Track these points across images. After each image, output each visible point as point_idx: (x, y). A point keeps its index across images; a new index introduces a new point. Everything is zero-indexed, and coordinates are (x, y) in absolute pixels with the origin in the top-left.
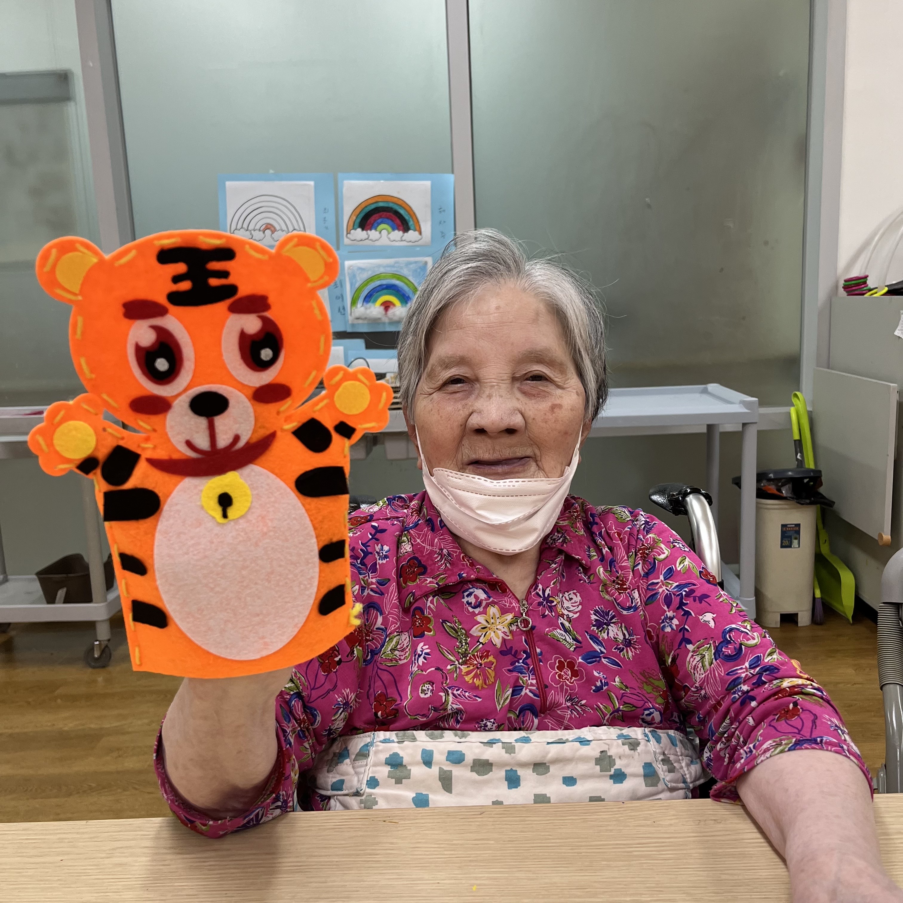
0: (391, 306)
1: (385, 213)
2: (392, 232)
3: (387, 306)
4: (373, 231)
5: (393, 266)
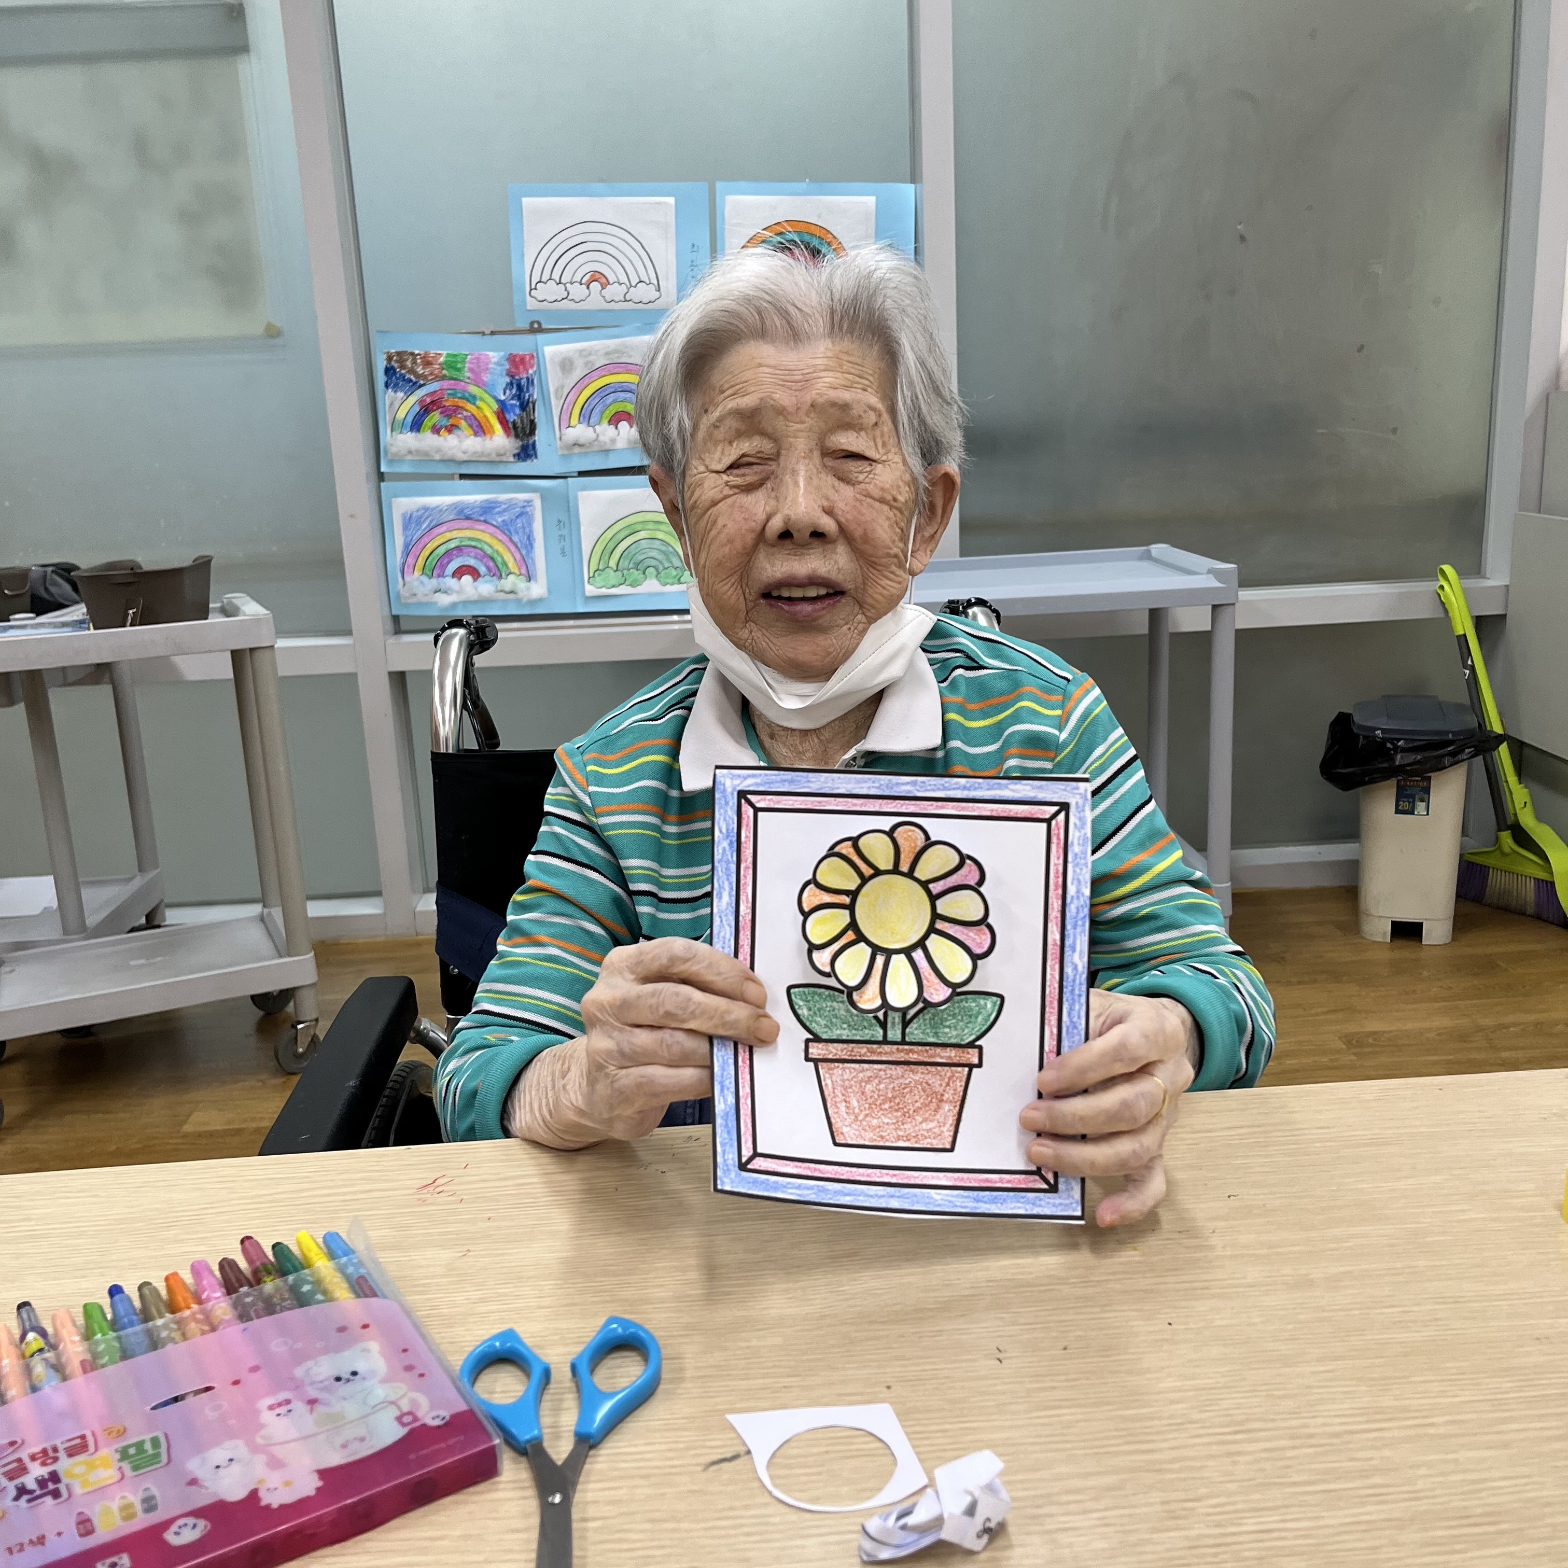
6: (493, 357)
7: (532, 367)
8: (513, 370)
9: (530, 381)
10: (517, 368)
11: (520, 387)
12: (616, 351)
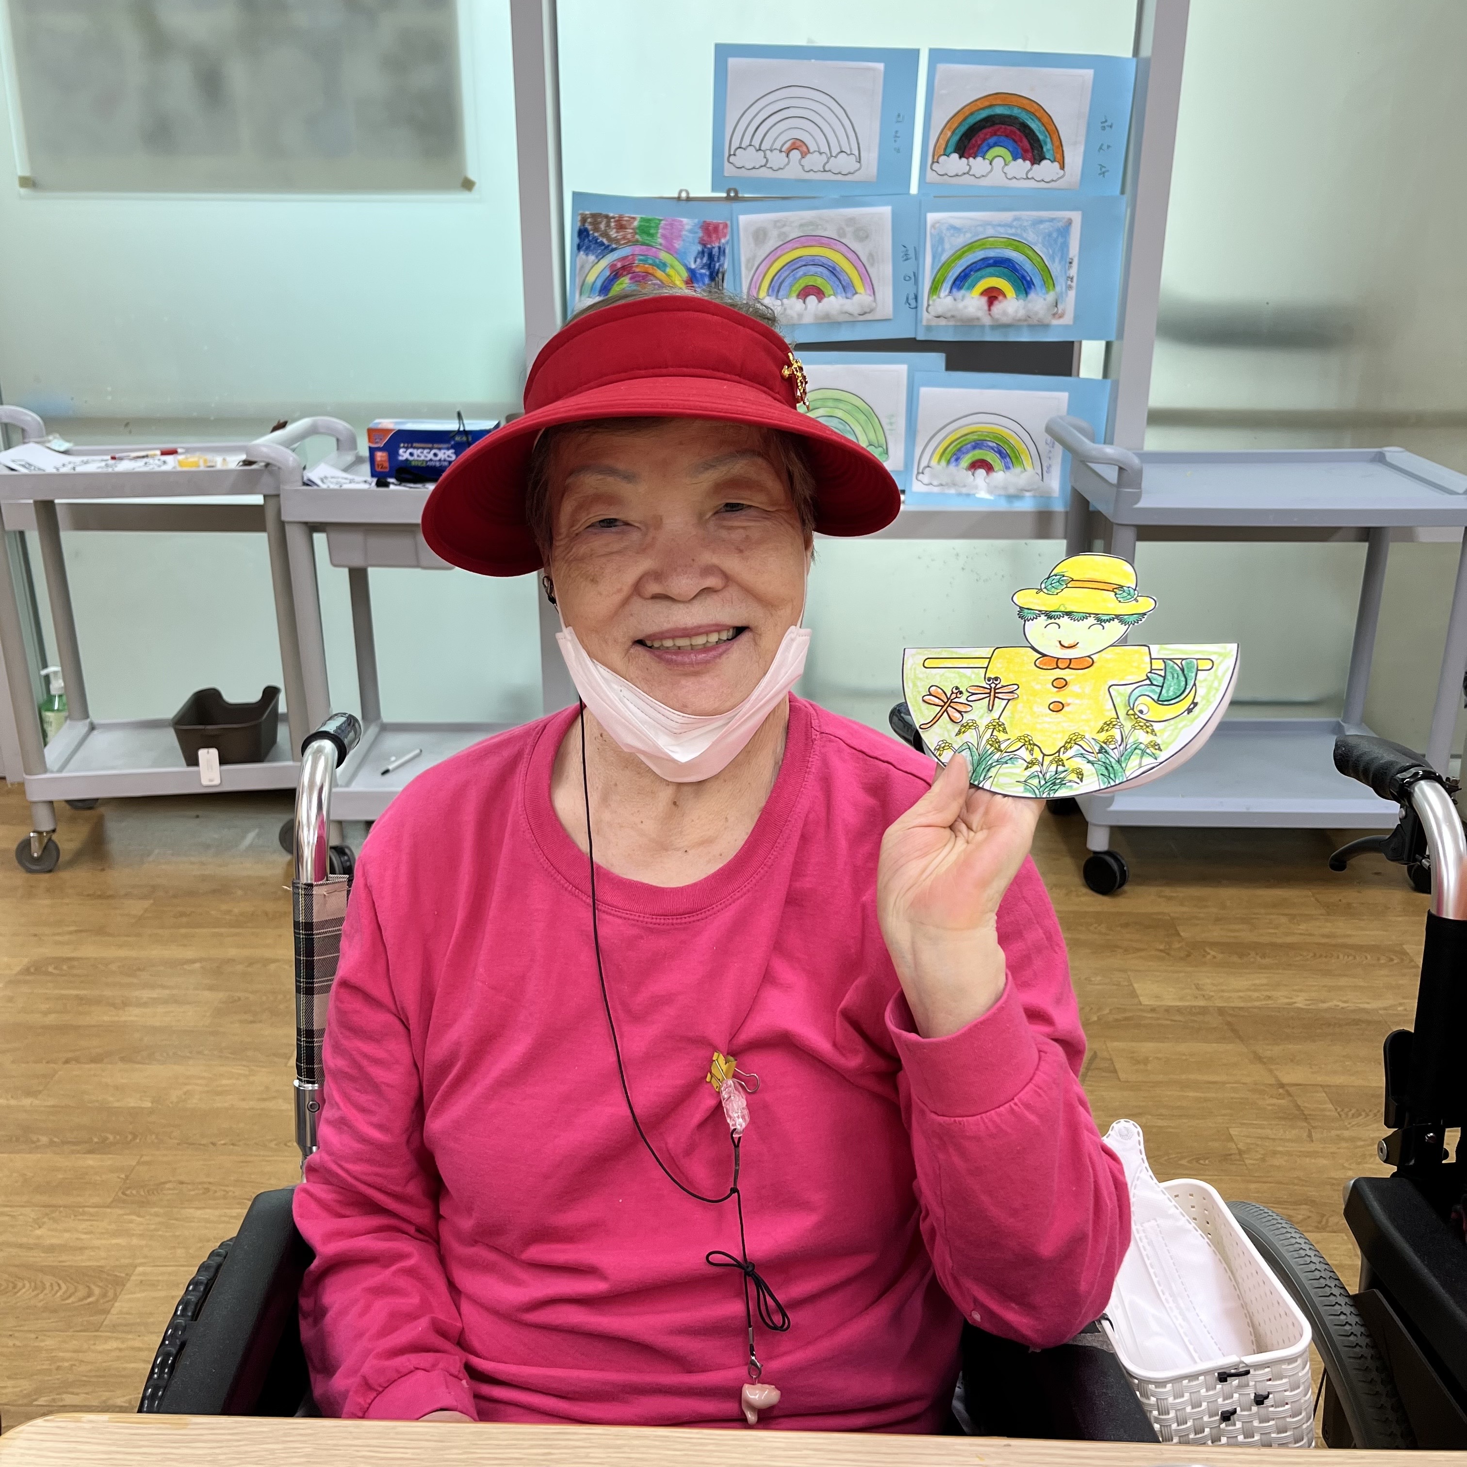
0: (1000, 298)
1: (1003, 126)
2: (1013, 163)
3: (992, 296)
4: (979, 159)
5: (1010, 226)
6: (688, 224)
7: (725, 236)
8: (705, 238)
9: (722, 251)
10: (710, 236)
11: (711, 256)
12: (811, 223)
